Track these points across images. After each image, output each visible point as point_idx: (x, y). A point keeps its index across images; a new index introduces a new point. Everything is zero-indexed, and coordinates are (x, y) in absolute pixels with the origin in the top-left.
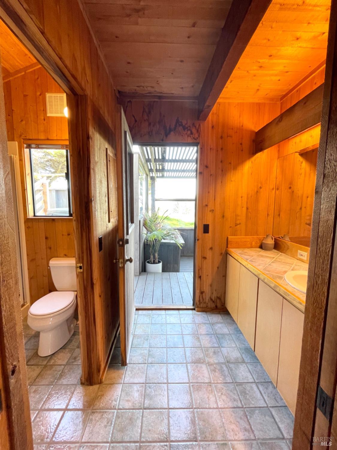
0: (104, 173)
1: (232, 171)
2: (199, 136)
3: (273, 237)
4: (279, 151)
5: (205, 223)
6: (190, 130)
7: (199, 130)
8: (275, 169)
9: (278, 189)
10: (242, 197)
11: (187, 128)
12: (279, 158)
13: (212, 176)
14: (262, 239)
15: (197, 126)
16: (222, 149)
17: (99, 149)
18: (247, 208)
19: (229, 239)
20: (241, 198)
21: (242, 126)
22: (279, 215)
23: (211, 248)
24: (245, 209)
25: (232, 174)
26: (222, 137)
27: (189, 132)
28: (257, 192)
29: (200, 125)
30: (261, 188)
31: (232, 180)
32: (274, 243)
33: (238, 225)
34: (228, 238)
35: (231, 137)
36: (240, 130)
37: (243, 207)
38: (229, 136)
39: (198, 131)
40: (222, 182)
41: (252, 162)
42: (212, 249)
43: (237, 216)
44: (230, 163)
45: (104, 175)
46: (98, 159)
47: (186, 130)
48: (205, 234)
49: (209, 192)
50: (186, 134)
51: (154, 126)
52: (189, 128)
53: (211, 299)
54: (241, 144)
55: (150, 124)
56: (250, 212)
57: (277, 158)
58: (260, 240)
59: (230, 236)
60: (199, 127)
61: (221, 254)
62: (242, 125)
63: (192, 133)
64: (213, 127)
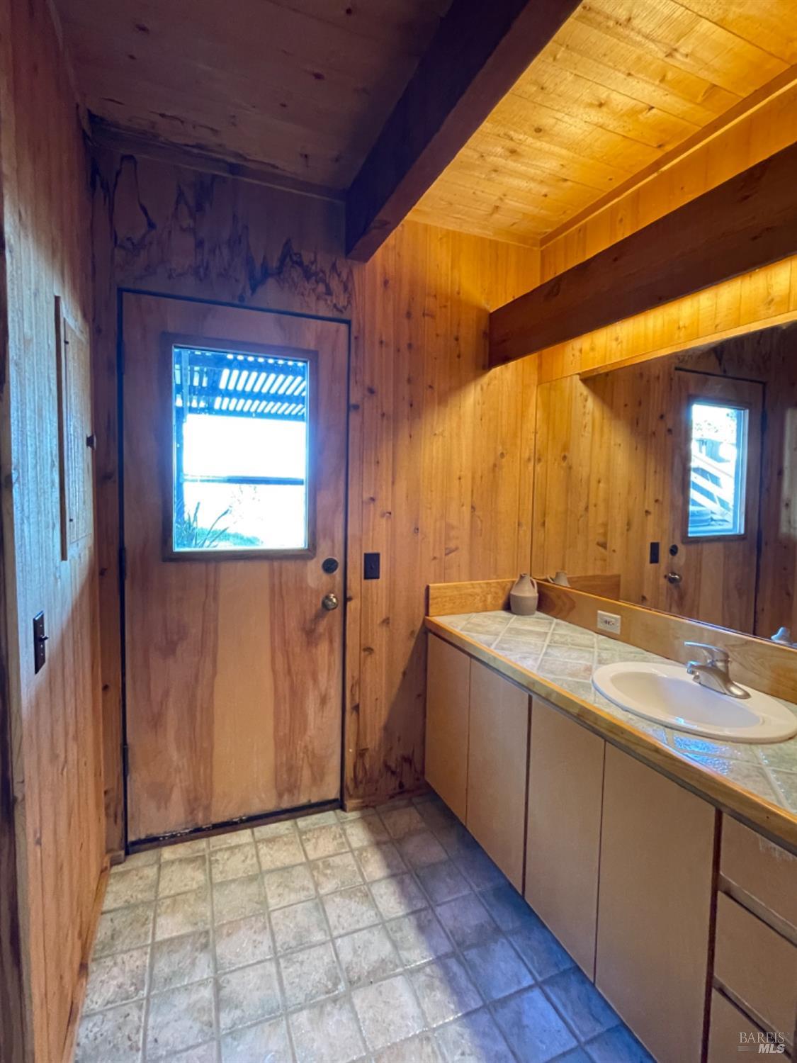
0: (49, 381)
1: (436, 407)
2: (349, 302)
3: (535, 581)
4: (540, 366)
5: (370, 551)
6: (324, 281)
7: (350, 286)
8: (532, 410)
9: (539, 460)
10: (460, 478)
11: (316, 274)
12: (540, 382)
13: (385, 418)
14: (509, 586)
15: (344, 275)
16: (410, 346)
17: (35, 295)
18: (473, 508)
19: (431, 591)
20: (458, 481)
21: (459, 293)
22: (544, 524)
23: (386, 621)
24: (466, 510)
25: (436, 417)
26: (409, 315)
27: (321, 288)
28: (495, 465)
29: (351, 273)
30: (502, 455)
31: (437, 432)
32: (537, 595)
33: (453, 551)
34: (428, 588)
35: (433, 316)
36: (454, 301)
37: (463, 505)
38: (428, 315)
39: (346, 288)
40: (411, 436)
41: (482, 389)
42: (388, 623)
43: (449, 527)
44: (431, 387)
45: (50, 390)
46: (31, 328)
47: (314, 278)
48: (369, 581)
49: (378, 462)
50: (314, 290)
51: (213, 251)
52: (321, 275)
53: (387, 767)
54: (457, 339)
55: (200, 244)
56: (479, 517)
57: (536, 383)
58: (504, 589)
59: (434, 582)
60: (348, 278)
61: (413, 632)
62: (457, 289)
63: (329, 292)
64: (386, 283)
